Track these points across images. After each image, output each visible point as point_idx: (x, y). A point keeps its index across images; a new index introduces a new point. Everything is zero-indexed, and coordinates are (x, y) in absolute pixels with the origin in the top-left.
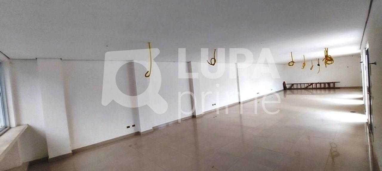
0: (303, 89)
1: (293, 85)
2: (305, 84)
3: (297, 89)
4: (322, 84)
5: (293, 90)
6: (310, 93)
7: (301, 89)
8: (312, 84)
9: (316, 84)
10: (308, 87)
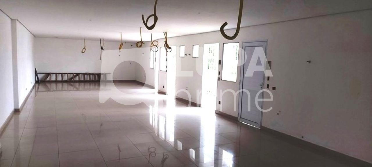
0: (66, 82)
1: (48, 74)
2: (69, 75)
3: (56, 82)
4: (91, 76)
5: (48, 85)
6: (75, 89)
7: (63, 82)
8: (78, 74)
9: (84, 74)
10: (72, 78)
